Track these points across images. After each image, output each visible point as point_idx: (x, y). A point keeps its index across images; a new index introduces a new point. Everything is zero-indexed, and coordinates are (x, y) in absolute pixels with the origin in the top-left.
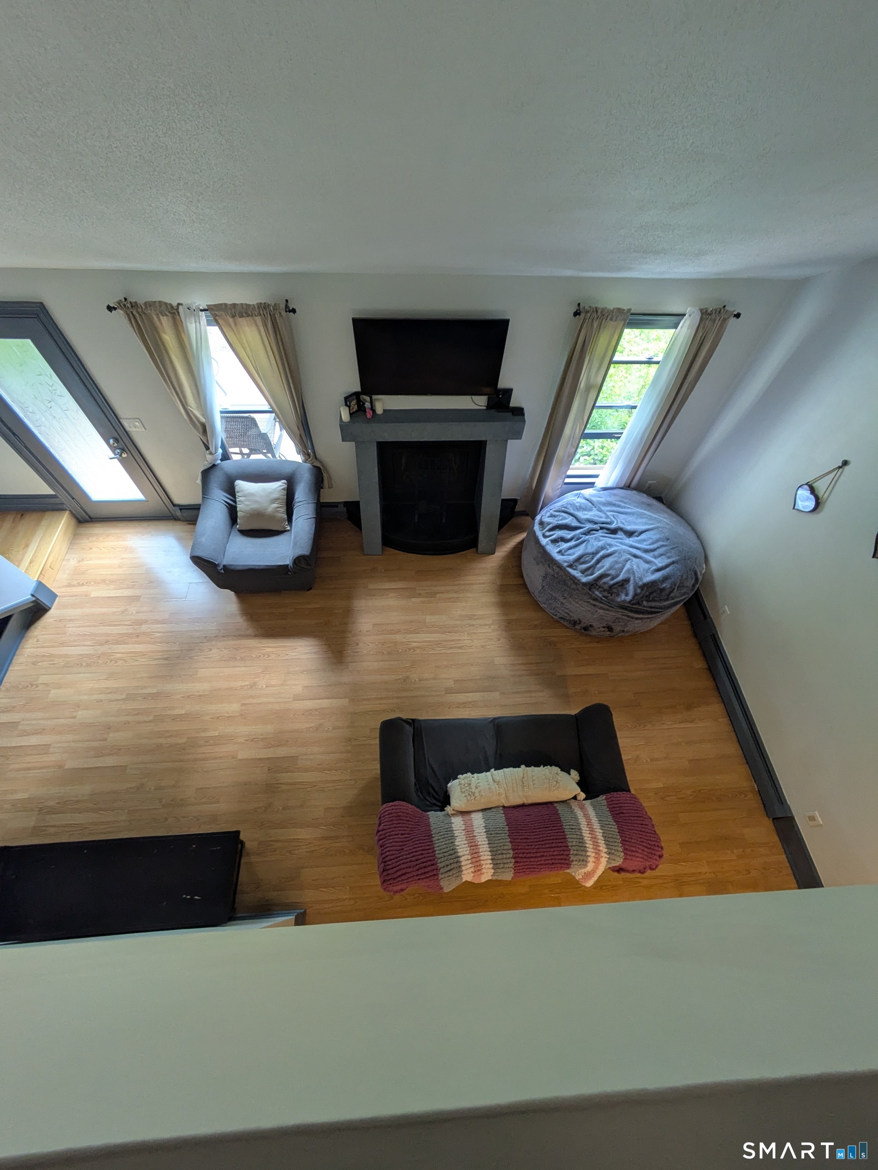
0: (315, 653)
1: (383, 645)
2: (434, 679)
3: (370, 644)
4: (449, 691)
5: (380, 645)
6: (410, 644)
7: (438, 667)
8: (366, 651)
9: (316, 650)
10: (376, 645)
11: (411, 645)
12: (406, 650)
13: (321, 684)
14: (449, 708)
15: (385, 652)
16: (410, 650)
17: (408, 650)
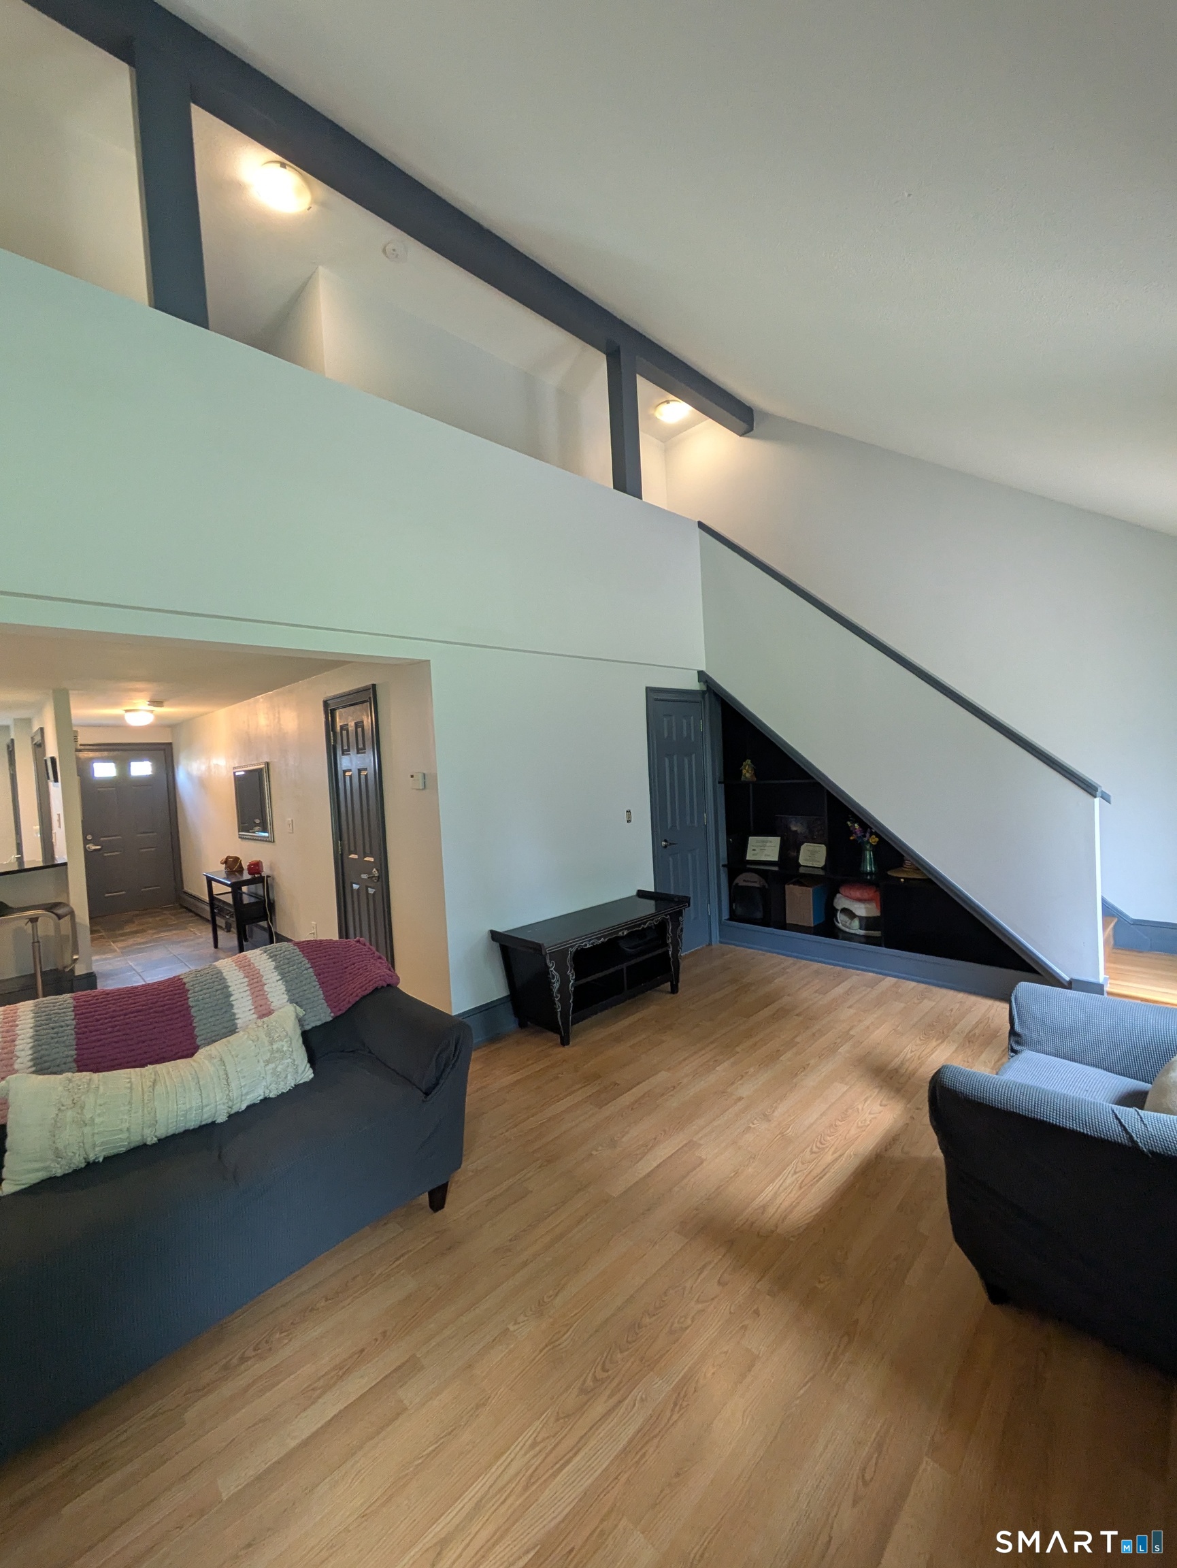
0: (764, 1208)
1: (671, 1332)
2: (470, 1366)
3: (700, 1306)
4: (408, 1369)
5: (676, 1325)
6: (610, 1397)
7: (478, 1407)
8: (688, 1285)
9: (771, 1210)
10: (686, 1317)
11: (608, 1392)
12: (605, 1370)
13: (685, 1181)
14: (385, 1332)
15: (647, 1320)
16: (595, 1379)
17: (601, 1375)
